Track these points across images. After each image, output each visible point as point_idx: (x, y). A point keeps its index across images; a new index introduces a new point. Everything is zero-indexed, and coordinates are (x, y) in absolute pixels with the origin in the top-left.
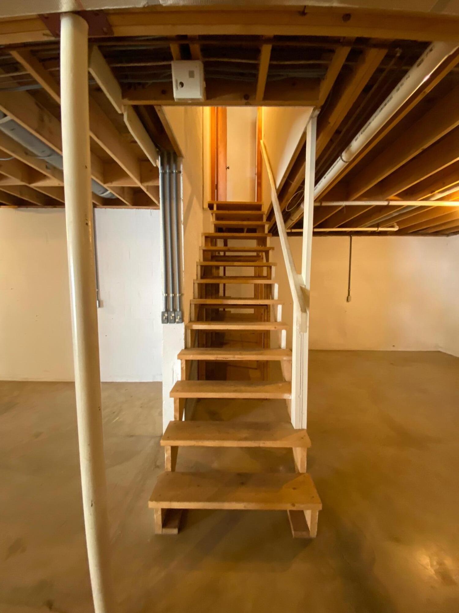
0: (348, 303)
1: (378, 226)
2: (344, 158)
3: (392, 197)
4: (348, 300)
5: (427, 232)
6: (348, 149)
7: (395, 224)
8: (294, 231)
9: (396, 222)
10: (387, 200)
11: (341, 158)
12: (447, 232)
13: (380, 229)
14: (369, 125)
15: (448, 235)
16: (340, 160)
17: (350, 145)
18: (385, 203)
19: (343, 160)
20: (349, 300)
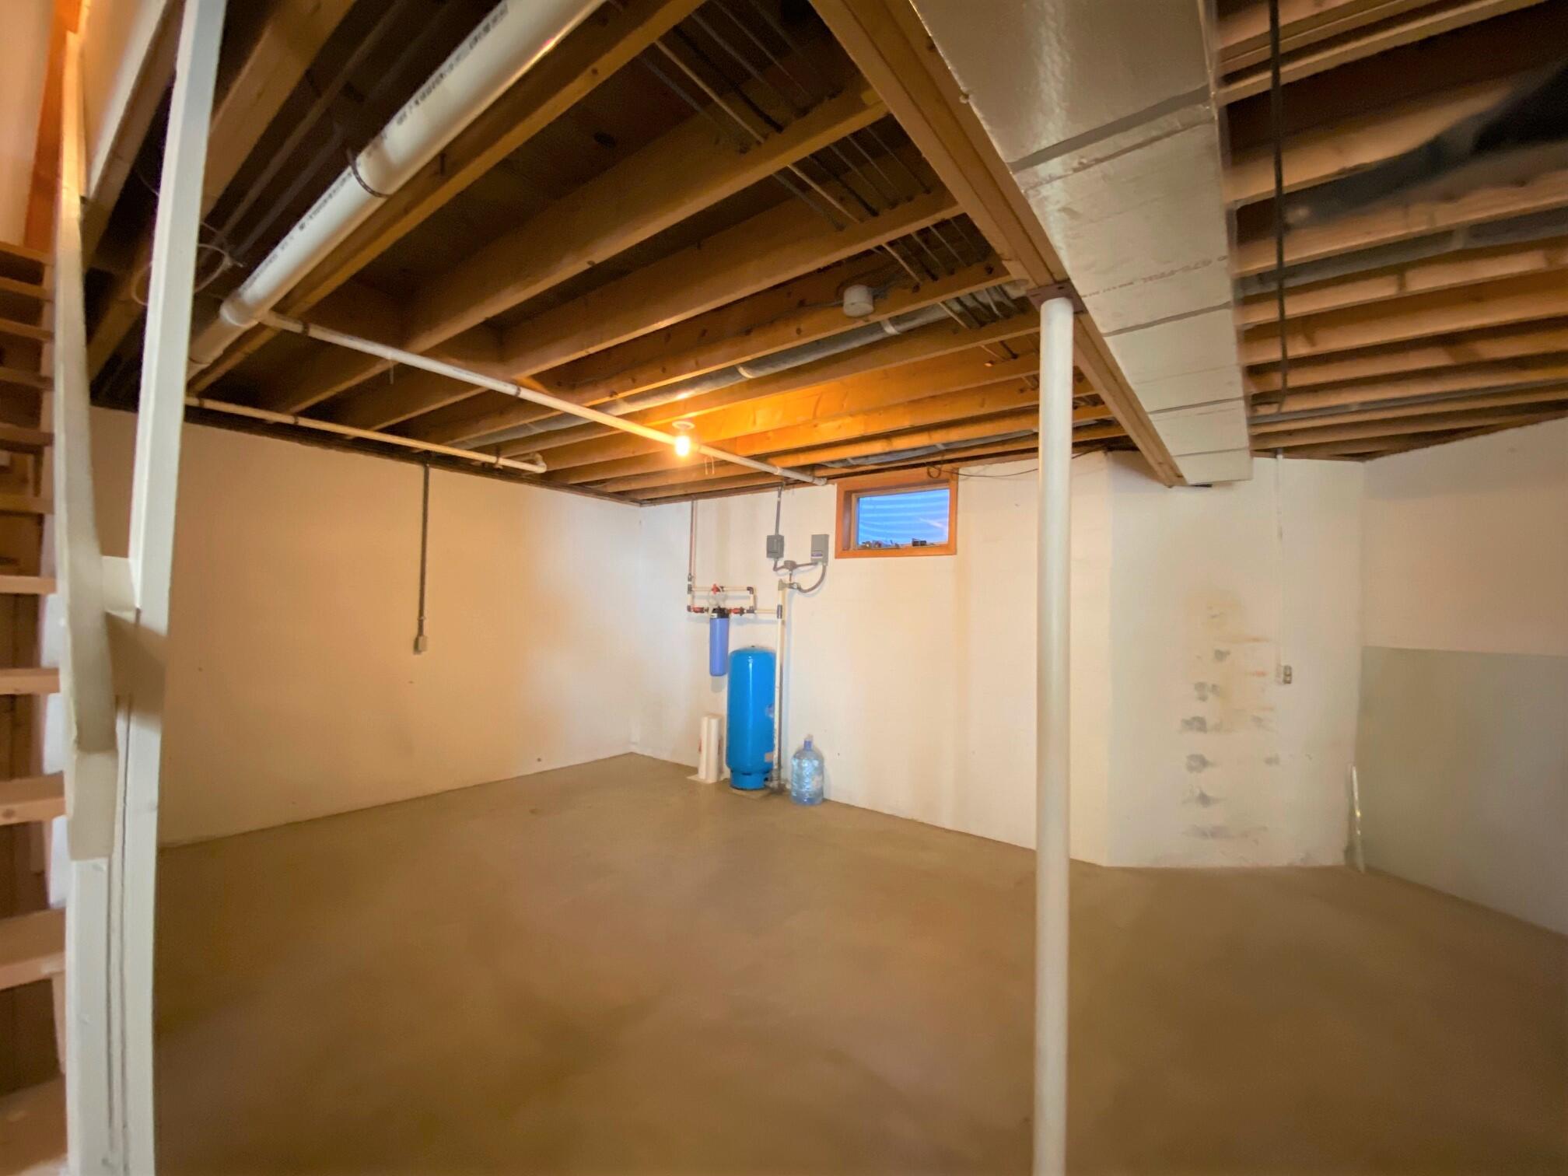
0: (417, 657)
1: (497, 450)
2: (361, 171)
3: (524, 375)
4: (417, 647)
5: (604, 490)
6: (376, 147)
7: (539, 456)
8: (210, 404)
9: (540, 452)
10: (514, 382)
11: (356, 172)
12: (640, 498)
13: (503, 462)
14: (438, 82)
15: (641, 503)
16: (349, 175)
17: (382, 133)
18: (510, 390)
19: (359, 180)
20: (420, 648)
